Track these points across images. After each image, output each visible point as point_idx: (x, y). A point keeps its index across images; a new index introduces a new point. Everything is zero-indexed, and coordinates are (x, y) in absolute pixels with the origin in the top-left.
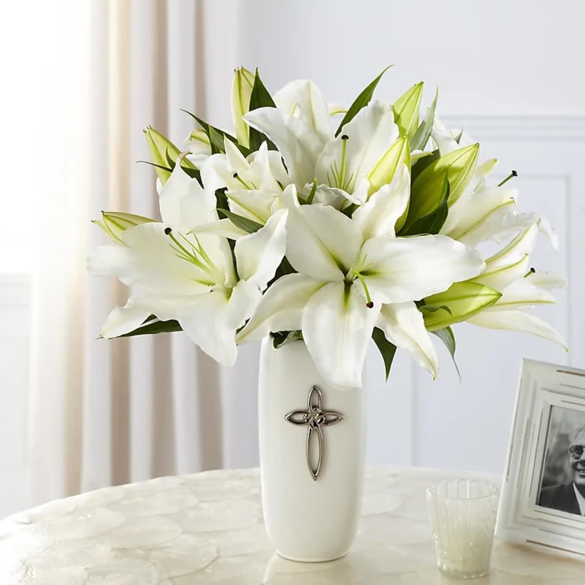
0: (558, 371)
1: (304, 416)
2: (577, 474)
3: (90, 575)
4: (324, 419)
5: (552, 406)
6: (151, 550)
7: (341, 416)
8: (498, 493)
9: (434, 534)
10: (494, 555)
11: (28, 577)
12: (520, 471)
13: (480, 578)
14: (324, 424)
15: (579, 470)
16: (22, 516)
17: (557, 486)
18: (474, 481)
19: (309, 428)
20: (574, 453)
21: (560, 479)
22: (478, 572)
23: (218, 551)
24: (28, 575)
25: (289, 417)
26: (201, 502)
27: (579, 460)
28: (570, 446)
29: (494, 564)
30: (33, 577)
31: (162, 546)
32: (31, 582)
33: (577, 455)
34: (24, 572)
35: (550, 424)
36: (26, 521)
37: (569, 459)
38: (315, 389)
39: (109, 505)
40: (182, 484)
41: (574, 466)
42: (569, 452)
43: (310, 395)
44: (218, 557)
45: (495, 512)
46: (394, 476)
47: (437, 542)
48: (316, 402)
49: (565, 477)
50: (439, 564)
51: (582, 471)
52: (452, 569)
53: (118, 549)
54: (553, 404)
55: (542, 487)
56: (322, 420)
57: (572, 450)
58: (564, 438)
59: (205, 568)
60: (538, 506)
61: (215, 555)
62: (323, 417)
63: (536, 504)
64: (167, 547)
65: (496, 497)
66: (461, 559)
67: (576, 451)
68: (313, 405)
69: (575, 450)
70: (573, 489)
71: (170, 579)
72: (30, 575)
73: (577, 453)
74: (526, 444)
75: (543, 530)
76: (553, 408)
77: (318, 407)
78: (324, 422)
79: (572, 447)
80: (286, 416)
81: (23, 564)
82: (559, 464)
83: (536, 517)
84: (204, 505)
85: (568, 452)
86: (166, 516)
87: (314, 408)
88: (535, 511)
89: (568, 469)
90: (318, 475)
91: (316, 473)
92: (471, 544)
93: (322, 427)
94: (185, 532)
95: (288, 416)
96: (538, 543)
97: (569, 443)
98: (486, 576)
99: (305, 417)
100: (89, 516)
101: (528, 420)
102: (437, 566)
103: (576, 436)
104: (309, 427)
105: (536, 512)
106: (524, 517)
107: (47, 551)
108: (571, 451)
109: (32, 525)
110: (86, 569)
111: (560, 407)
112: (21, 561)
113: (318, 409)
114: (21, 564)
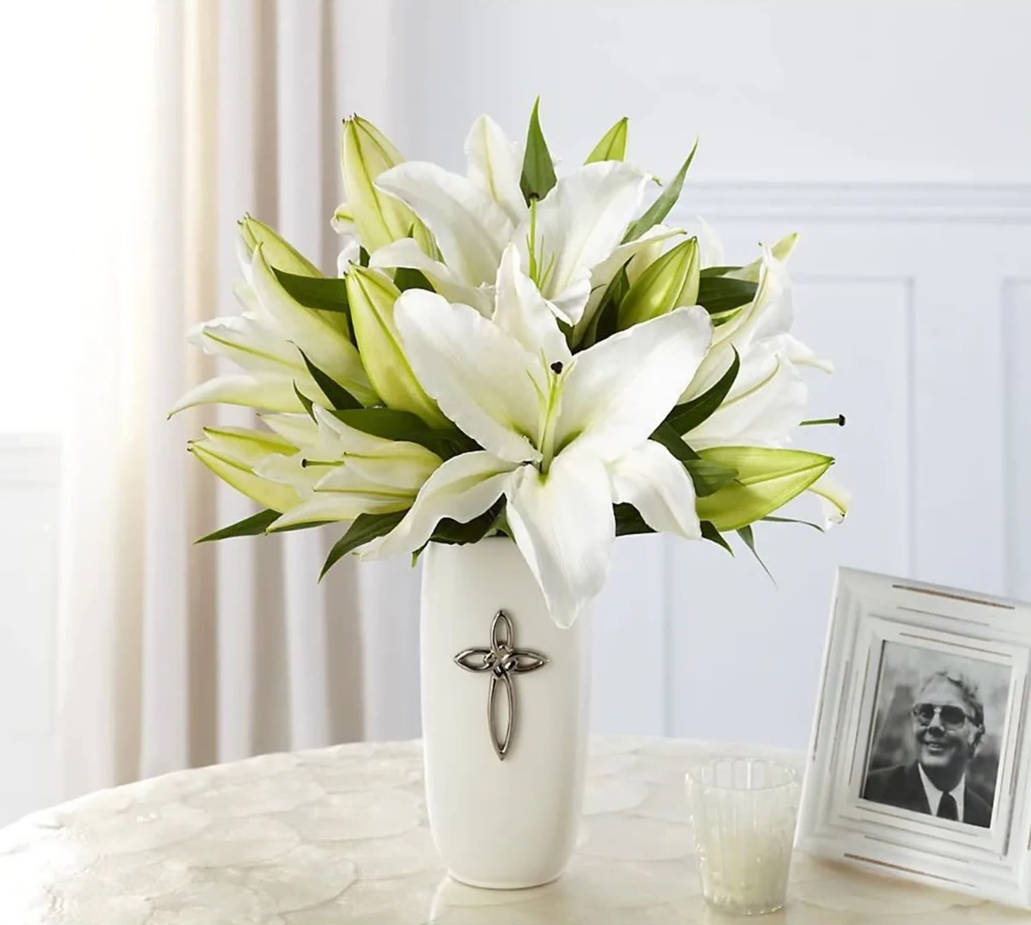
0: (895, 586)
1: (485, 657)
2: (925, 749)
3: (154, 908)
4: (517, 663)
5: (884, 642)
6: (251, 869)
7: (544, 659)
8: (798, 779)
9: (699, 846)
10: (792, 877)
11: (57, 912)
12: (834, 744)
13: (770, 913)
14: (516, 670)
15: (928, 743)
16: (47, 816)
17: (893, 768)
18: (758, 761)
19: (493, 678)
20: (921, 717)
21: (898, 757)
22: (768, 906)
23: (356, 871)
24: (56, 909)
25: (461, 659)
26: (329, 793)
27: (928, 727)
28: (914, 705)
29: (794, 892)
30: (64, 912)
31: (267, 862)
32: (62, 920)
33: (924, 720)
34: (50, 905)
35: (883, 670)
36: (53, 823)
37: (912, 725)
38: (502, 615)
39: (185, 799)
40: (301, 765)
41: (920, 737)
42: (912, 714)
43: (494, 624)
44: (356, 881)
45: (794, 810)
46: (636, 752)
47: (703, 859)
48: (504, 636)
49: (906, 753)
50: (706, 893)
51: (932, 745)
52: (728, 900)
53: (197, 868)
54: (886, 639)
55: (870, 769)
56: (513, 663)
57: (917, 711)
58: (904, 692)
59: (335, 898)
60: (863, 800)
61: (353, 878)
62: (515, 660)
63: (860, 797)
64: (275, 865)
65: (796, 785)
66: (743, 884)
67: (923, 713)
68: (499, 640)
69: (921, 712)
70: (919, 775)
71: (282, 915)
72: (59, 909)
73: (925, 716)
74: (843, 703)
75: (870, 838)
76: (887, 646)
77: (507, 643)
78: (515, 667)
79: (917, 706)
80: (457, 656)
81: (49, 891)
82: (895, 733)
83: (859, 818)
84: (335, 800)
85: (909, 714)
86: (273, 815)
87: (500, 645)
88: (858, 807)
89: (911, 742)
90: (507, 750)
91: (503, 749)
92: (759, 860)
93: (514, 676)
94: (305, 841)
95: (459, 657)
96: (863, 859)
97: (911, 700)
98: (782, 911)
99: (486, 659)
100: (153, 816)
101: (847, 663)
102: (702, 894)
103: (923, 689)
104: (492, 675)
105: (860, 810)
106: (840, 817)
107: (86, 871)
108: (915, 713)
109: (62, 830)
110: (148, 899)
111: (897, 644)
112: (44, 887)
113: (506, 647)
114: (44, 891)
